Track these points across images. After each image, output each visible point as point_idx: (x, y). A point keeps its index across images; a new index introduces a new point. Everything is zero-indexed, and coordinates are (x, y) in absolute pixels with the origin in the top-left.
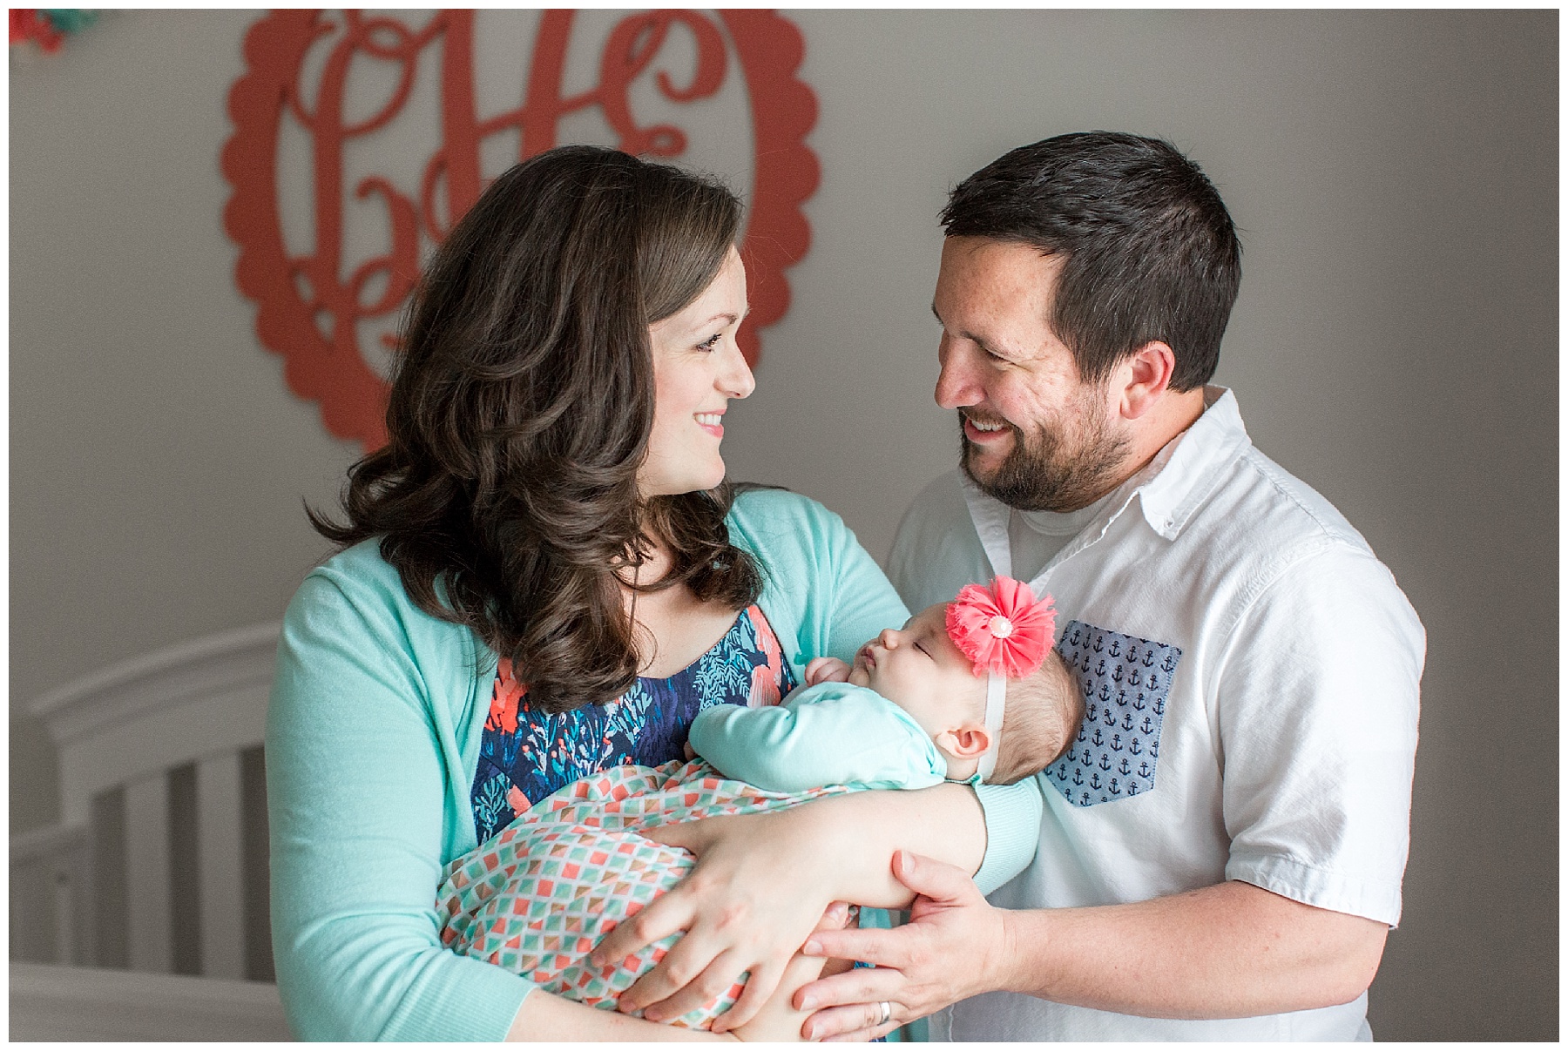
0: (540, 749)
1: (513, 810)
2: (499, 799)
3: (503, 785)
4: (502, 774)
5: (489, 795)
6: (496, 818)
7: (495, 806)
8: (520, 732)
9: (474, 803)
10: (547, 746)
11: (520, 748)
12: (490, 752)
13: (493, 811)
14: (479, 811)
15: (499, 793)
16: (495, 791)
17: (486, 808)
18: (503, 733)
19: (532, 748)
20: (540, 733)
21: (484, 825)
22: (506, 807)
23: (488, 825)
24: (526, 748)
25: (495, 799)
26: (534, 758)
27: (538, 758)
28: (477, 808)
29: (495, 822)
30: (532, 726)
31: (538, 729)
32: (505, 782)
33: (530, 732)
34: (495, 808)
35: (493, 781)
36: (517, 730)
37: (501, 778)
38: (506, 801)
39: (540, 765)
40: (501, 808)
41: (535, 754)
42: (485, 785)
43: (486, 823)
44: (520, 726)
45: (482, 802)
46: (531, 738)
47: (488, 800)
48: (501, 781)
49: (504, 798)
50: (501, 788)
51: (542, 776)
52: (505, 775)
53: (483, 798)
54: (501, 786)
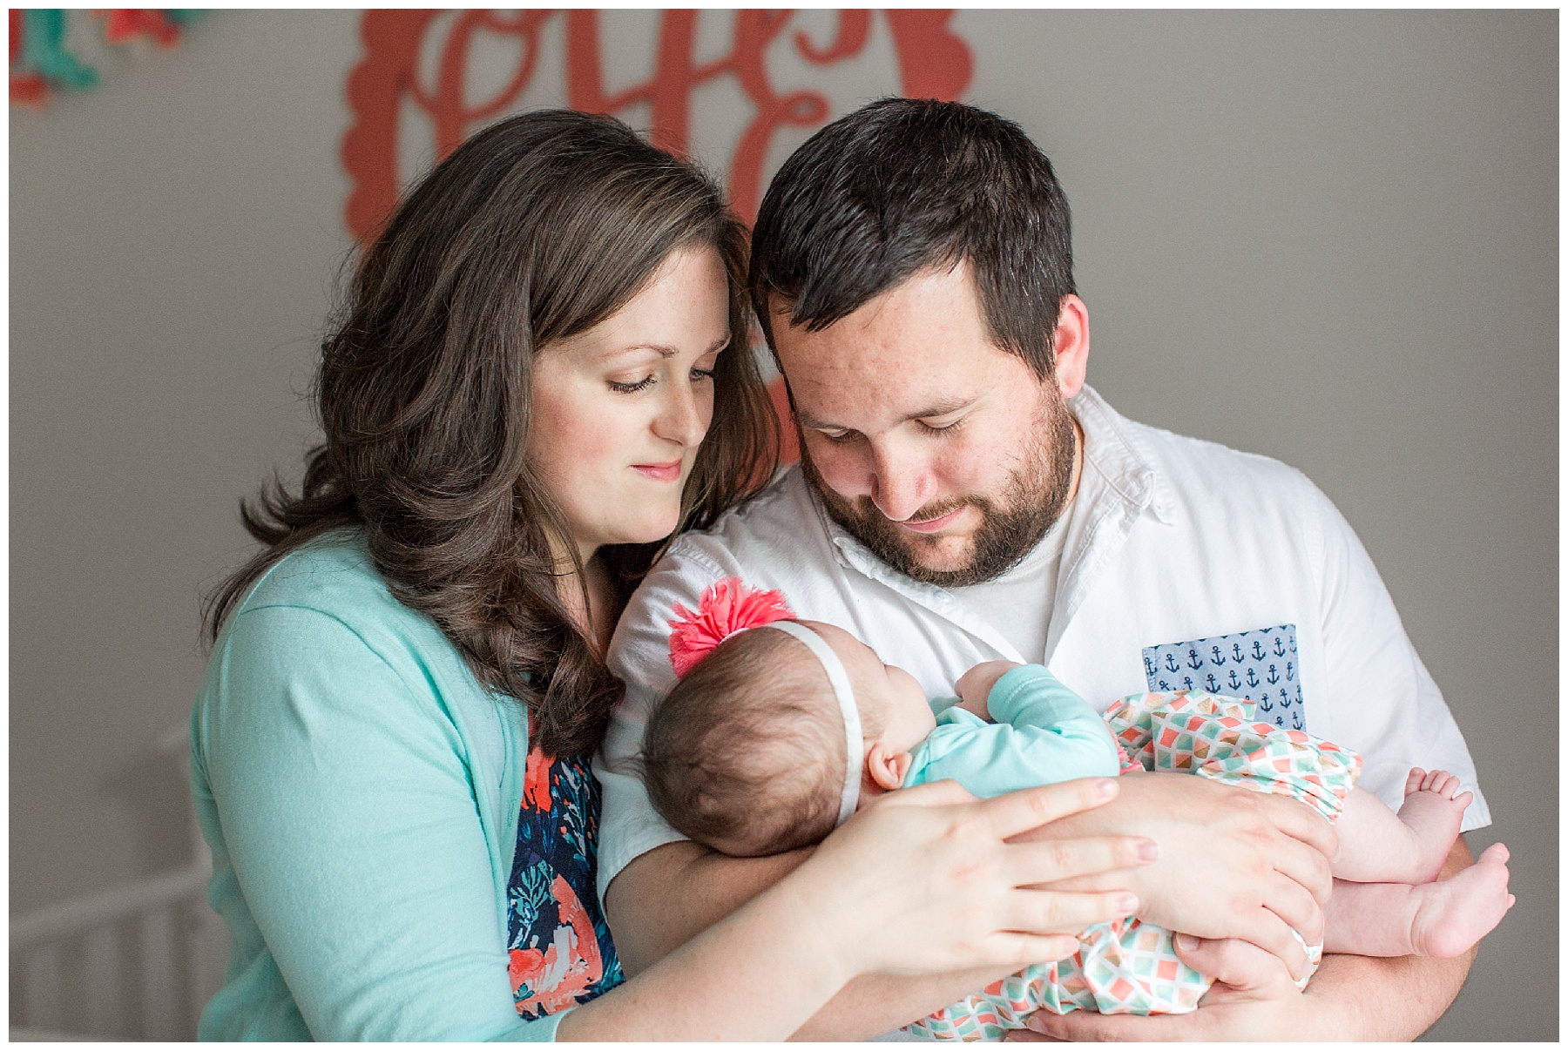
0: (576, 828)
1: (557, 903)
2: (541, 890)
3: (545, 874)
4: (544, 862)
5: (529, 886)
6: (537, 913)
7: (536, 899)
8: (556, 810)
9: (510, 896)
10: (583, 826)
11: (558, 830)
12: (528, 834)
13: (533, 905)
14: (516, 906)
15: (541, 884)
16: (536, 882)
17: (525, 901)
18: (538, 812)
19: (570, 830)
20: (573, 810)
21: (521, 921)
22: (548, 900)
23: (526, 921)
24: (564, 829)
25: (536, 891)
26: (573, 841)
27: (576, 839)
28: (513, 901)
29: (535, 918)
30: (566, 803)
31: (572, 806)
32: (548, 872)
33: (563, 810)
34: (535, 901)
35: (533, 870)
36: (552, 809)
37: (542, 865)
38: (548, 893)
39: (580, 849)
40: (542, 901)
41: (573, 836)
42: (523, 874)
43: (523, 920)
44: (555, 802)
45: (519, 893)
46: (567, 817)
47: (528, 892)
48: (544, 871)
49: (546, 889)
50: (543, 878)
51: (583, 862)
52: (547, 862)
53: (520, 890)
54: (543, 876)
